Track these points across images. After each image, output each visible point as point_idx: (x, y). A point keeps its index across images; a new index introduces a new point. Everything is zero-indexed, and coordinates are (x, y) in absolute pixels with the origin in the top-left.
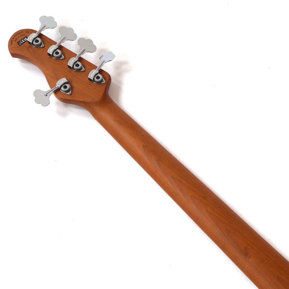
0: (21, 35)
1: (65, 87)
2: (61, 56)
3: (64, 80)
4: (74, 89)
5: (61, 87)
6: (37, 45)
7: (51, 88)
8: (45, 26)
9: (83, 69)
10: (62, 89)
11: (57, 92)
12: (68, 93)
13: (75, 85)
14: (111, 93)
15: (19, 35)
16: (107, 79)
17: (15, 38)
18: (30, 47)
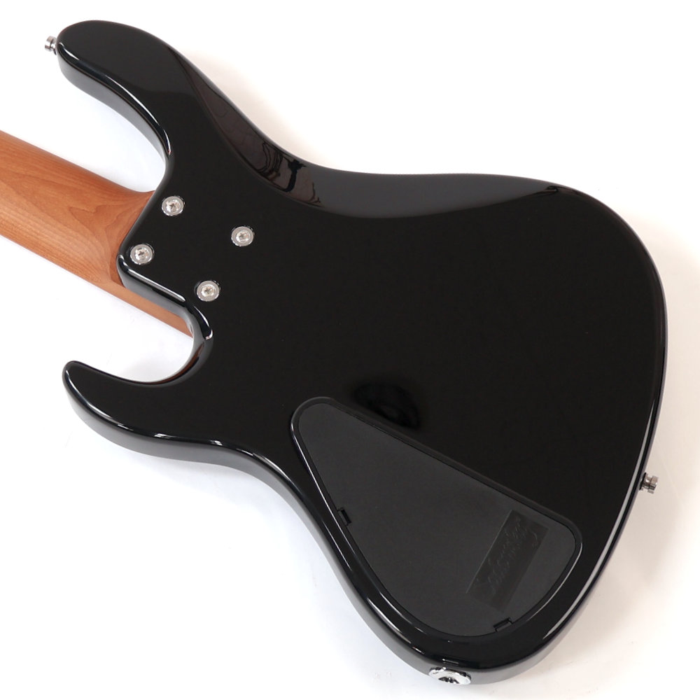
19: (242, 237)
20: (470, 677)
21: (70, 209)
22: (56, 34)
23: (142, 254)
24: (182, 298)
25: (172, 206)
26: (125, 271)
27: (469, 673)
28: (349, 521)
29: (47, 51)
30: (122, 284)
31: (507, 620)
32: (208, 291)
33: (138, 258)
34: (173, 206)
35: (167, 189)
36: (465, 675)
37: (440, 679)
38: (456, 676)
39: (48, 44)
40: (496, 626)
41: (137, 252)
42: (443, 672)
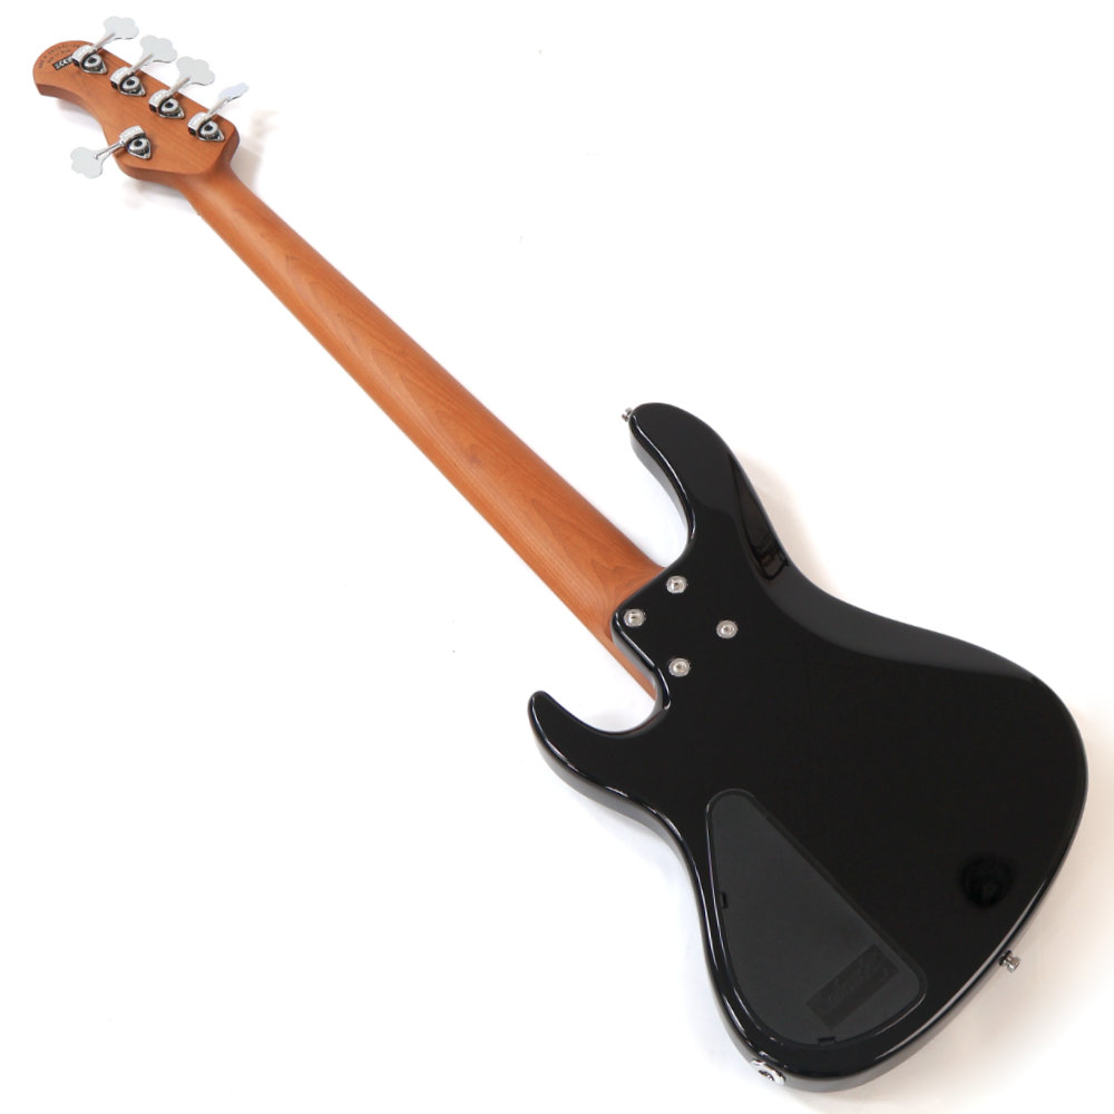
0: (63, 52)
1: (138, 144)
2: (138, 89)
3: (137, 130)
4: (157, 151)
5: (129, 142)
6: (92, 69)
7: (109, 143)
8: (113, 35)
9: (181, 114)
10: (132, 147)
11: (122, 153)
12: (145, 157)
13: (158, 142)
14: (236, 165)
15: (59, 51)
16: (229, 135)
17: (49, 57)
18: (78, 73)
19: (727, 630)
20: (785, 1079)
21: (593, 561)
22: (633, 407)
23: (634, 618)
24: (652, 664)
25: (676, 584)
26: (617, 630)
27: (784, 1074)
28: (726, 906)
29: (623, 421)
30: (611, 639)
31: (832, 1038)
32: (679, 667)
33: (631, 620)
34: (677, 586)
35: (677, 569)
36: (780, 1075)
37: (760, 1072)
38: (773, 1073)
39: (626, 414)
40: (821, 1040)
41: (631, 615)
42: (762, 1066)
